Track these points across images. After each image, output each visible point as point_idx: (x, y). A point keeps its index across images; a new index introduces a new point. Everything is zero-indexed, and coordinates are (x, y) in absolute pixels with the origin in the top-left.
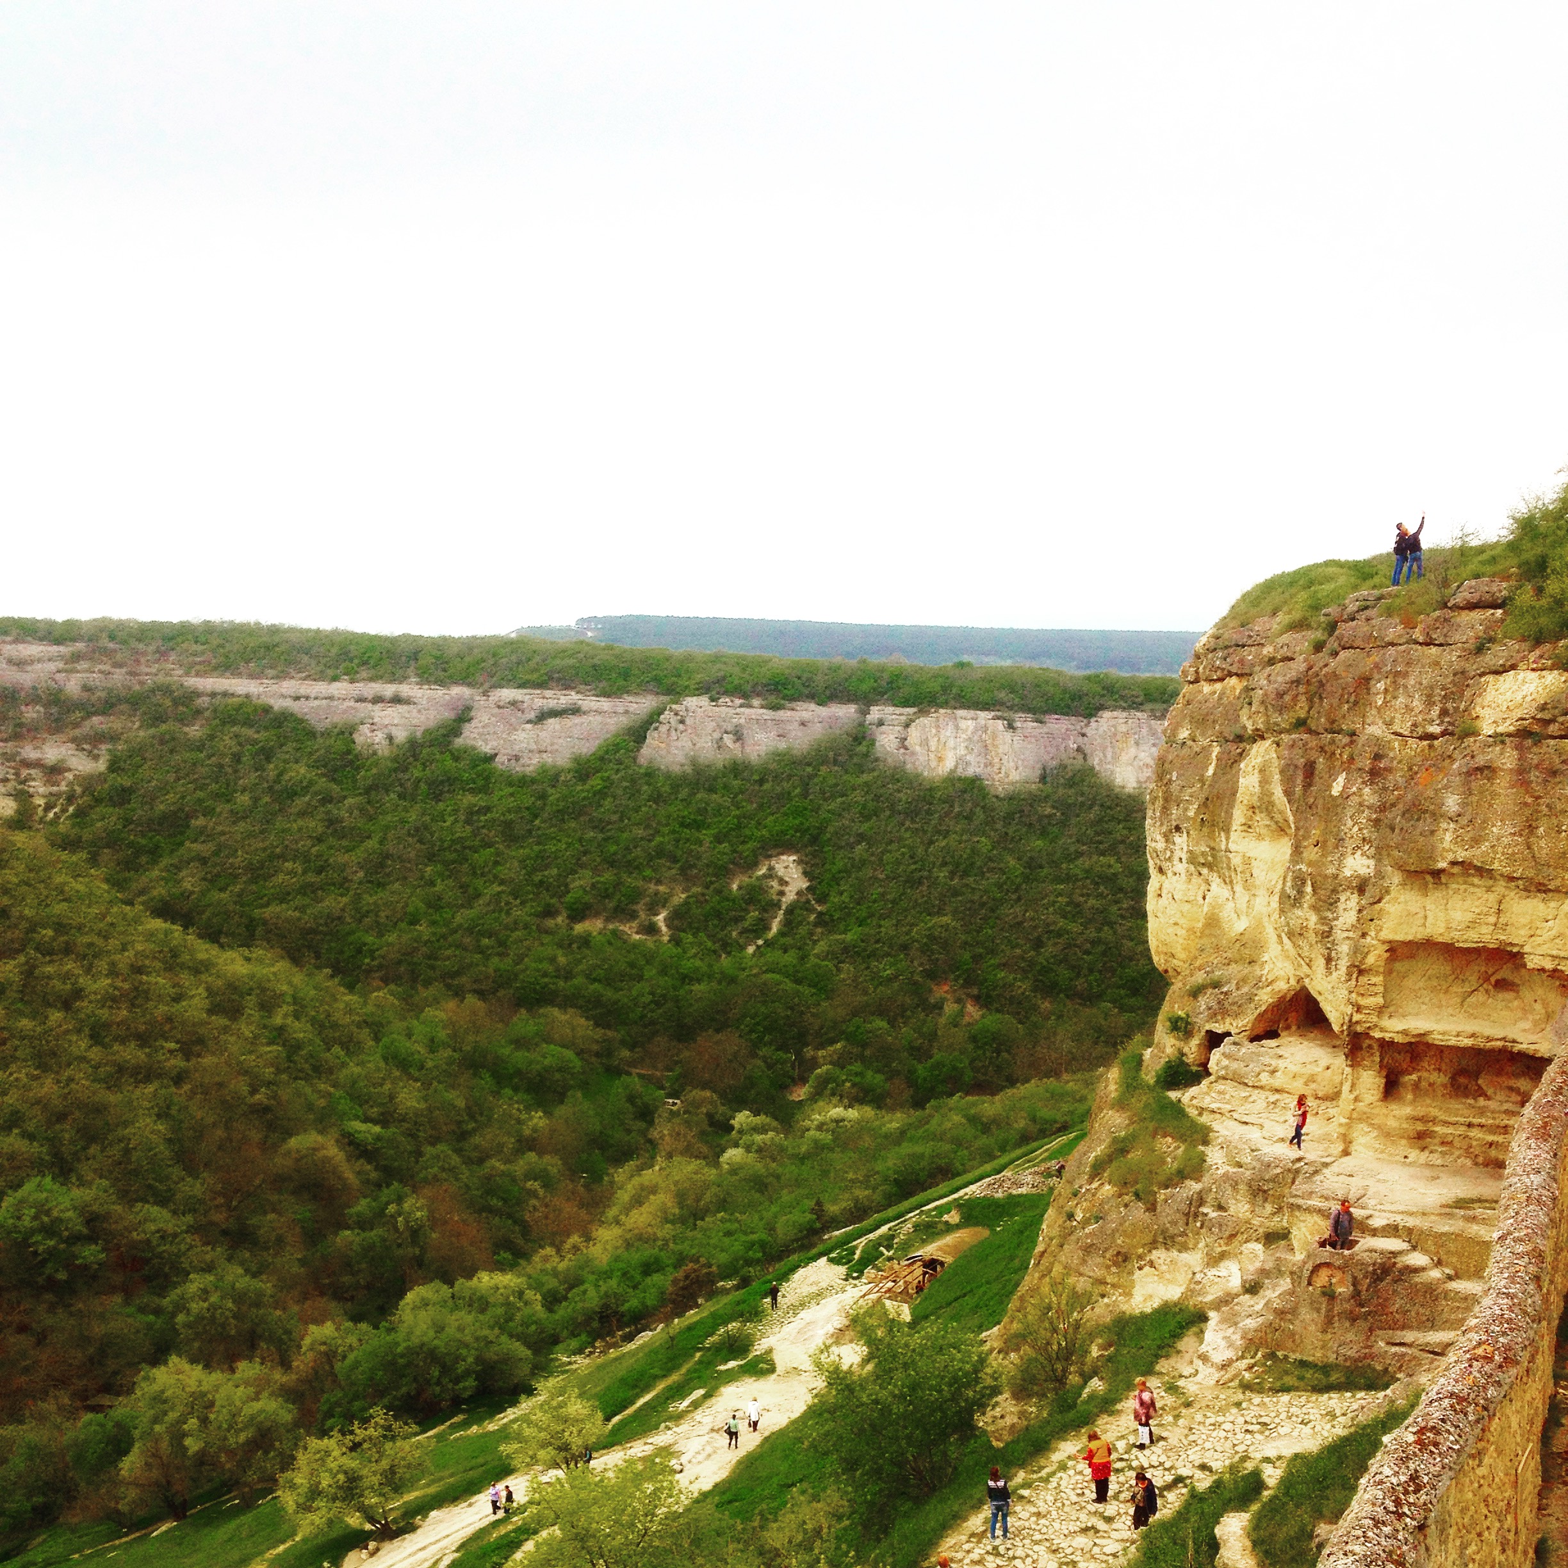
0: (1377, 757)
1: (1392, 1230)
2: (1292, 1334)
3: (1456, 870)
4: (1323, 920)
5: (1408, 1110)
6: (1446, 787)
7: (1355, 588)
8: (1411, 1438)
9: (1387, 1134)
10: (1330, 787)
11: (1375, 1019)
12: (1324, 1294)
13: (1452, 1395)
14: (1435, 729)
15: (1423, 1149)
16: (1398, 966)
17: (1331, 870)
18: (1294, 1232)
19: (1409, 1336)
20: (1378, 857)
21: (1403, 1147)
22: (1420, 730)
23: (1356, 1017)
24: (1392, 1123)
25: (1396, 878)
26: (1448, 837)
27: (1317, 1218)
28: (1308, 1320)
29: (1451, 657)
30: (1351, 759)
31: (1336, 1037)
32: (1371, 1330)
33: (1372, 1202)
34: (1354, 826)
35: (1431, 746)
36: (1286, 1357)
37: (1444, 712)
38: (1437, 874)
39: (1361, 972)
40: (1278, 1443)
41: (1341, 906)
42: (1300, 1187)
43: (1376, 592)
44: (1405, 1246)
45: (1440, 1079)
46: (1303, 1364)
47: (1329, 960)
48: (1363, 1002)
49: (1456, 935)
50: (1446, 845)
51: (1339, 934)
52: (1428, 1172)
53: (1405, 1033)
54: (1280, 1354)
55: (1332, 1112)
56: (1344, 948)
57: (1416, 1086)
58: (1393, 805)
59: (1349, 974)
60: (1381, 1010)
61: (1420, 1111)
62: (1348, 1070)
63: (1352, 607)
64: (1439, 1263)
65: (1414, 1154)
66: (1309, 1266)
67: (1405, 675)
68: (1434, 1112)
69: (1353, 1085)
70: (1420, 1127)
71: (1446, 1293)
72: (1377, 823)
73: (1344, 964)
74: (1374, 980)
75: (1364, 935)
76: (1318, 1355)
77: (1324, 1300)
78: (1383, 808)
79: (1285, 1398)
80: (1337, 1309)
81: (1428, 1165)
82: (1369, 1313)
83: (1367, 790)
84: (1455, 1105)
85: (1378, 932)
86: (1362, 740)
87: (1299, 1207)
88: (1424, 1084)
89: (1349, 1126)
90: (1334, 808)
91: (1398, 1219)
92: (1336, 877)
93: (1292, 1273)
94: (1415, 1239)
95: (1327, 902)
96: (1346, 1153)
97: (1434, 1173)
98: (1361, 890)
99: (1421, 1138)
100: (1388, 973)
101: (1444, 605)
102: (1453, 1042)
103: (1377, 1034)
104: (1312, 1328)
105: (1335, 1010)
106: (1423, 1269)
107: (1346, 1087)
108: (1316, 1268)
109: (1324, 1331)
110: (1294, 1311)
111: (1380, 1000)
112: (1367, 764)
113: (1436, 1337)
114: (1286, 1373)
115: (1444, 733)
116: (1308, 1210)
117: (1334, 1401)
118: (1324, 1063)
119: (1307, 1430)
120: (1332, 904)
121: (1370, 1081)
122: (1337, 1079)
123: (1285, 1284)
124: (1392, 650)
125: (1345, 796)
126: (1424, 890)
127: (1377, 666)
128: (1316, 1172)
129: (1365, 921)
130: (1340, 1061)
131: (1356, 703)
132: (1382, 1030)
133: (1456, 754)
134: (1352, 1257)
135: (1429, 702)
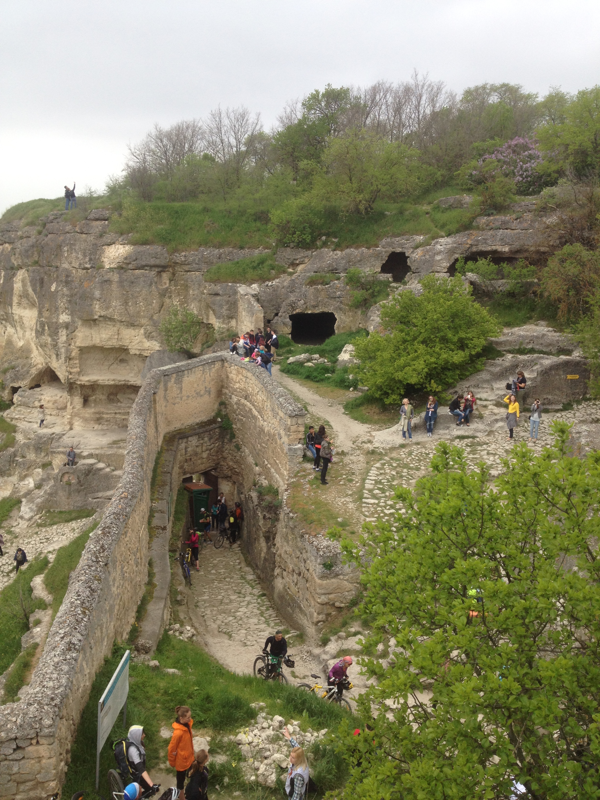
0: (67, 276)
1: (91, 456)
2: (56, 501)
3: (101, 319)
4: (53, 340)
5: (93, 410)
6: (94, 288)
7: (52, 210)
8: (100, 532)
9: (85, 420)
10: (50, 288)
11: (77, 377)
12: (67, 484)
13: (114, 513)
14: (88, 266)
15: (100, 424)
16: (84, 356)
17: (54, 320)
18: (54, 462)
19: (100, 494)
20: (72, 314)
21: (92, 424)
22: (82, 266)
23: (70, 377)
24: (87, 415)
25: (80, 323)
26: (97, 307)
27: (62, 456)
28: (62, 496)
29: (91, 238)
30: (57, 277)
31: (63, 385)
32: (86, 494)
33: (82, 446)
34: (62, 303)
35: (87, 272)
36: (54, 511)
37: (90, 260)
38: (95, 320)
39: (70, 359)
40: (54, 545)
41: (60, 334)
42: (54, 444)
43: (60, 212)
44: (96, 461)
45: (104, 397)
46: (61, 512)
47: (57, 355)
48: (72, 370)
49: (104, 343)
50: (97, 310)
51: (60, 345)
52: (102, 433)
53: (89, 381)
54: (52, 510)
55: (64, 414)
56: (63, 350)
57: (95, 400)
58: (76, 295)
59: (66, 361)
60: (79, 373)
61: (97, 410)
62: (69, 397)
63: (51, 218)
64: (109, 466)
65: (96, 427)
66: (60, 474)
67: (75, 245)
68: (102, 410)
69: (71, 403)
70: (98, 416)
71: (112, 476)
72: (70, 301)
73: (63, 356)
74: (75, 362)
75: (70, 345)
76: (67, 507)
77: (67, 486)
78: (72, 296)
79: (55, 527)
80: (72, 489)
81: (102, 430)
82: (84, 489)
83: (65, 289)
84: (110, 406)
85: (75, 343)
86: (61, 269)
87: (54, 452)
88: (98, 400)
89: (71, 419)
90: (54, 296)
91: (93, 451)
92: (57, 323)
93: (54, 478)
94: (99, 457)
95: (54, 333)
96: (71, 429)
97: (104, 433)
98: (67, 328)
99: (99, 420)
100: (80, 359)
101: (86, 219)
102: (107, 383)
103: (79, 383)
104: (63, 498)
105: (61, 374)
106: (104, 468)
107: (69, 404)
108: (63, 475)
109: (68, 498)
110: (56, 493)
111: (79, 370)
112: (64, 279)
113: (109, 493)
114: (55, 517)
115: (92, 267)
116: (59, 453)
117: (74, 524)
118: (59, 395)
119: (64, 537)
120: (56, 333)
121: (78, 400)
122: (65, 401)
123: (52, 482)
124: (68, 235)
125: (57, 291)
126: (90, 327)
127: (64, 241)
128: (60, 438)
129: (70, 339)
130: (65, 394)
131: (57, 255)
132: (80, 381)
133: (97, 275)
134: (76, 468)
135: (85, 256)
